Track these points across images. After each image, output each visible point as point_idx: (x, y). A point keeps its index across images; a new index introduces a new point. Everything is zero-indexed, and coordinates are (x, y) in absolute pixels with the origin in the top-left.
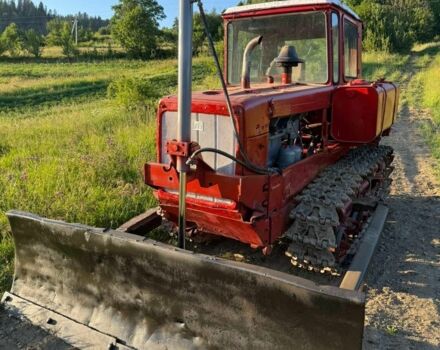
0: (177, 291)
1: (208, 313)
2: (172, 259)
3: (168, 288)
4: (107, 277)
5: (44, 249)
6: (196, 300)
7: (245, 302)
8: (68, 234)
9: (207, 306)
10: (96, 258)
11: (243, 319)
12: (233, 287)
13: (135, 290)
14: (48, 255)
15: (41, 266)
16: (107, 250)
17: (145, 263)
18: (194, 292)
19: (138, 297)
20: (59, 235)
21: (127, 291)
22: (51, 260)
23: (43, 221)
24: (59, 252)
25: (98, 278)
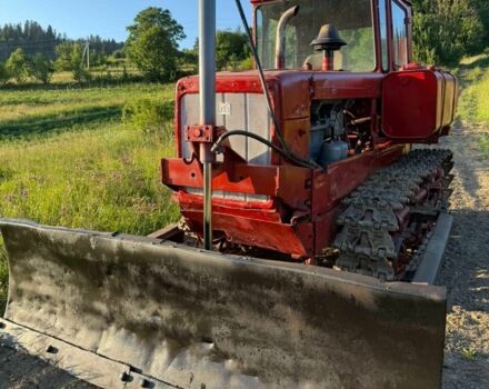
0: (203, 303)
1: (244, 328)
2: (197, 263)
3: (193, 299)
4: (118, 292)
5: (42, 263)
6: (228, 313)
7: (289, 310)
8: (70, 242)
9: (241, 320)
10: (104, 269)
11: (287, 333)
12: (273, 293)
13: (153, 306)
14: (47, 270)
15: (39, 283)
16: (117, 258)
17: (164, 270)
18: (224, 303)
19: (156, 314)
20: (59, 244)
21: (143, 307)
22: (52, 276)
23: (40, 229)
24: (60, 266)
25: (107, 293)
